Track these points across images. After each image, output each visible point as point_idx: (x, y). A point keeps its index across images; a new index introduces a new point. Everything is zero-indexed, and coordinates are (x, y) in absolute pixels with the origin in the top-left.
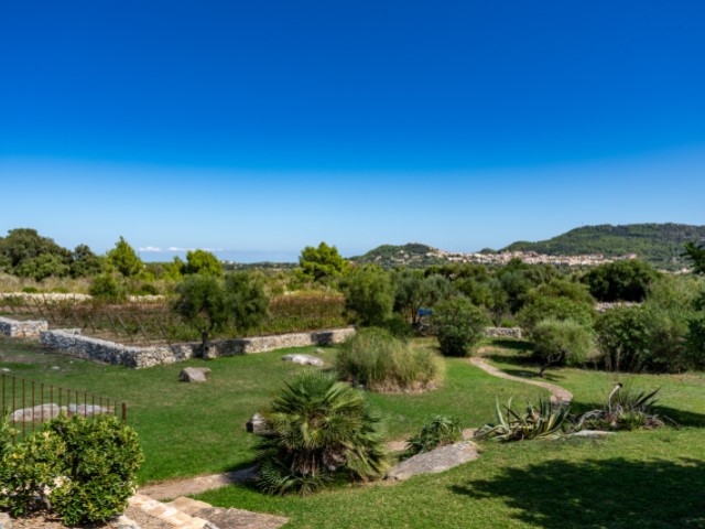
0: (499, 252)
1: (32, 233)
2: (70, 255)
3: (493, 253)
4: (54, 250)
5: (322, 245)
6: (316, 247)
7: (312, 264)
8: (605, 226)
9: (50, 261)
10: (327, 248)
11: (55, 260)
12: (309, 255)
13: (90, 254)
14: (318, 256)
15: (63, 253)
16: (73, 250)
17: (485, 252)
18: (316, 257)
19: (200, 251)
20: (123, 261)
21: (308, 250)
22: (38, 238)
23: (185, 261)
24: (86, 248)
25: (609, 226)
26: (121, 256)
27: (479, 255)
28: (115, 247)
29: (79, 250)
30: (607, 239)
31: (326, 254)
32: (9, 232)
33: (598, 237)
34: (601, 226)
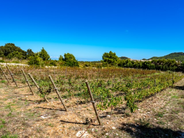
1: (13, 45)
2: (25, 53)
4: (20, 50)
5: (111, 52)
6: (108, 53)
7: (107, 58)
9: (17, 54)
10: (112, 53)
11: (19, 53)
12: (106, 55)
13: (32, 52)
14: (109, 56)
15: (23, 52)
16: (26, 51)
18: (108, 56)
19: (68, 54)
20: (43, 56)
21: (105, 54)
22: (15, 47)
23: (64, 57)
24: (31, 50)
28: (41, 51)
29: (28, 51)
31: (112, 55)
32: (5, 44)
33: (179, 56)
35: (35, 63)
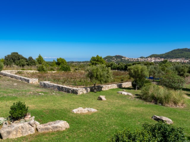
0: (147, 58)
1: (17, 53)
2: (27, 59)
3: (145, 58)
4: (23, 58)
5: (98, 56)
6: (96, 57)
7: (95, 62)
8: (185, 49)
9: (23, 61)
10: (99, 57)
11: (24, 61)
12: (93, 59)
13: (32, 59)
14: (96, 59)
15: (25, 59)
16: (28, 58)
17: (141, 58)
18: (95, 60)
19: (61, 58)
21: (93, 57)
22: (19, 55)
23: (57, 61)
24: (31, 57)
25: (187, 48)
26: (40, 60)
27: (140, 59)
28: (38, 57)
29: (29, 58)
30: (186, 53)
31: (99, 59)
32: (11, 53)
33: (182, 52)
34: (184, 49)
35: (42, 70)
